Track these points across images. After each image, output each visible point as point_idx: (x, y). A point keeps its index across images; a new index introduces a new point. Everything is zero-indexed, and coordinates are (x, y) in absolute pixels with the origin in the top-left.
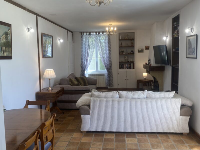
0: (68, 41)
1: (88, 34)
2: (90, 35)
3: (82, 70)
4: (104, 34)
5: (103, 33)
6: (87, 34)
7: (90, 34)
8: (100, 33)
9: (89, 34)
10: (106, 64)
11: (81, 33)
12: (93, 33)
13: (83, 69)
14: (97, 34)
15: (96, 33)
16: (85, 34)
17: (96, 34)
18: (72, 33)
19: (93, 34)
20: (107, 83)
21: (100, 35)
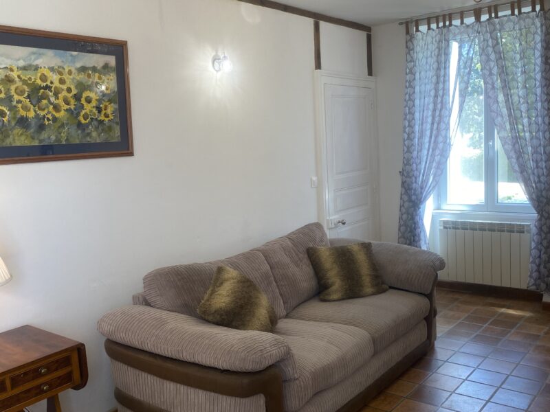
0: (318, 66)
1: (438, 27)
2: (445, 31)
3: (406, 198)
4: (520, 12)
5: (516, 12)
6: (434, 26)
7: (447, 23)
8: (500, 14)
9: (441, 24)
10: (530, 171)
11: (403, 27)
12: (462, 15)
13: (410, 197)
14: (484, 17)
15: (477, 13)
16: (423, 28)
17: (478, 19)
18: (362, 35)
19: (462, 23)
20: (537, 261)
21: (497, 20)
